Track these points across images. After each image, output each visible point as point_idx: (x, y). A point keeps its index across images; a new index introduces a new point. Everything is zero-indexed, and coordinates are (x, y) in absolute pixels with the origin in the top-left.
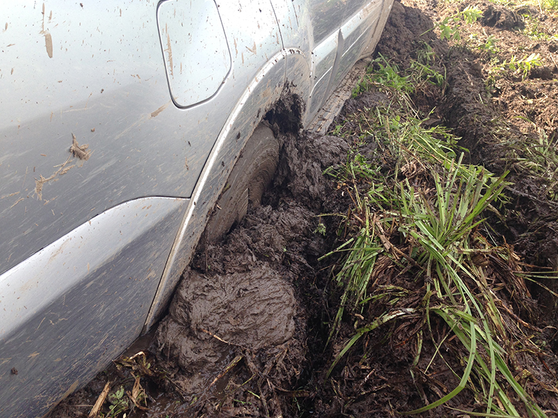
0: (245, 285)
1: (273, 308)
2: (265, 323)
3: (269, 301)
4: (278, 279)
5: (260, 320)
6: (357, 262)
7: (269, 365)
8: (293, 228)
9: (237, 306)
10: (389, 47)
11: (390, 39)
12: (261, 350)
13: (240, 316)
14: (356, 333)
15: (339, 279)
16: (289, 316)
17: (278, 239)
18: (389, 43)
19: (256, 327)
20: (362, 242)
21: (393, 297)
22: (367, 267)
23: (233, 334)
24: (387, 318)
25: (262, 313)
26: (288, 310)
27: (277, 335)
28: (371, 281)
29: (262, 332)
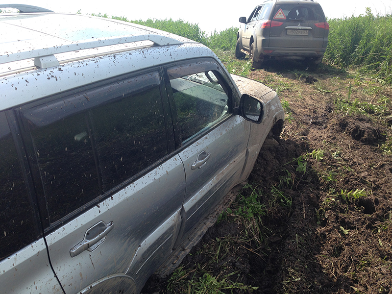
10: (259, 175)
11: (259, 170)
18: (259, 173)
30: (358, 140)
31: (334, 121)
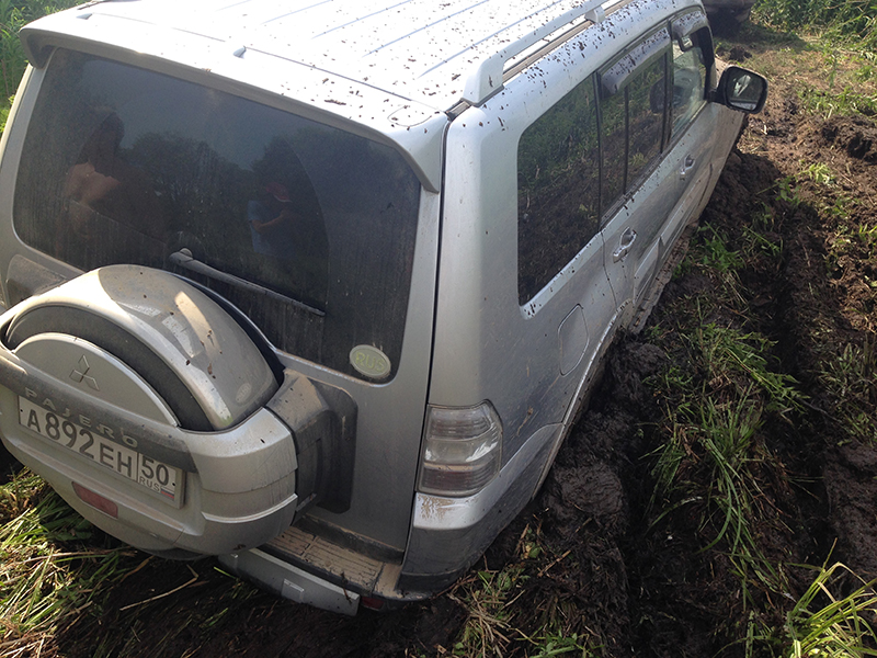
0: (591, 475)
1: (609, 491)
2: (604, 499)
3: (606, 486)
4: (610, 472)
5: (601, 498)
6: (666, 463)
7: (608, 525)
8: (618, 433)
9: (586, 488)
12: (602, 516)
13: (588, 494)
14: (663, 511)
15: (653, 473)
16: (619, 497)
17: (608, 441)
19: (599, 502)
20: (671, 448)
21: (689, 489)
22: (673, 467)
23: (585, 505)
24: (684, 502)
25: (602, 494)
26: (618, 493)
27: (612, 508)
28: (676, 477)
29: (602, 505)
30: (860, 158)
31: (808, 127)
